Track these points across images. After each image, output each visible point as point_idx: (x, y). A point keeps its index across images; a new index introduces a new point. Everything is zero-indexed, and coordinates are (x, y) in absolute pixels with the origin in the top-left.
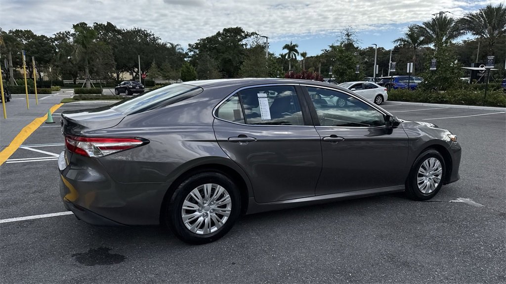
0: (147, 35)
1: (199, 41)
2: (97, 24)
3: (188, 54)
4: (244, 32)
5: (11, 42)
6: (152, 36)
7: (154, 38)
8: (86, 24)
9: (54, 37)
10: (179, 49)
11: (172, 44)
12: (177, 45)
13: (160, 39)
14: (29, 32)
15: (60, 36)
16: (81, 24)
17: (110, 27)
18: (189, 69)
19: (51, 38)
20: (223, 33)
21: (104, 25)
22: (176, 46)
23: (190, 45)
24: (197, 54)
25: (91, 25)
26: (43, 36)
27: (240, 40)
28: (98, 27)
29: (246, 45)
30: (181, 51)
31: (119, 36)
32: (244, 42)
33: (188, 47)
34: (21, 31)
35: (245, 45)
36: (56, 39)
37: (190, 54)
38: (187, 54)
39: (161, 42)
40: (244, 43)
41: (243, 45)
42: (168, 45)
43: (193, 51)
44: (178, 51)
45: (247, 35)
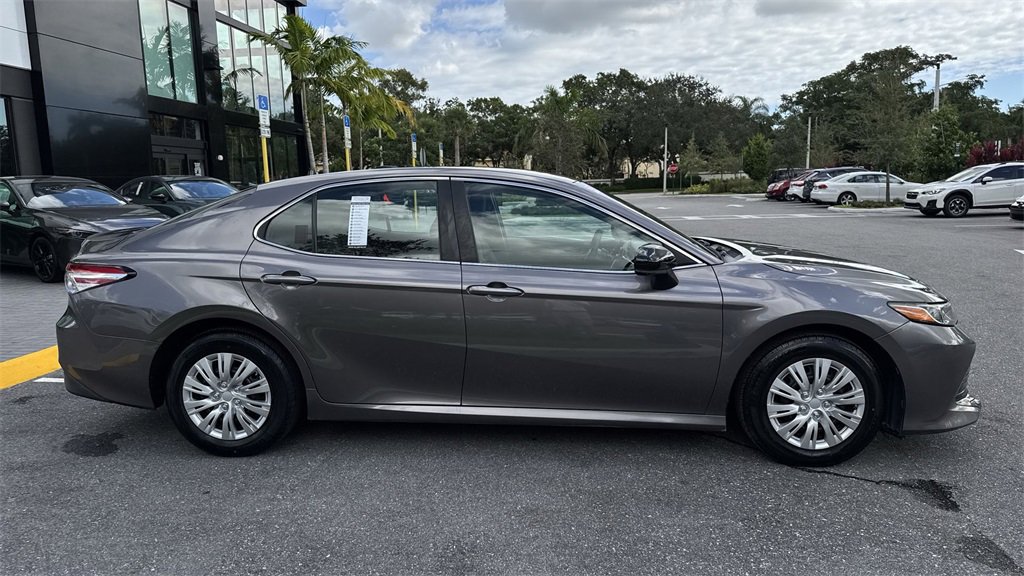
0: (693, 86)
1: (805, 88)
2: (602, 74)
3: (780, 117)
4: (916, 57)
5: (459, 119)
6: (704, 88)
7: (708, 90)
8: (584, 78)
9: (531, 105)
10: (758, 107)
11: (744, 100)
12: (755, 100)
13: (720, 91)
14: (496, 100)
15: (541, 103)
16: (577, 78)
17: (625, 79)
18: (762, 148)
19: (528, 109)
20: (862, 65)
21: (614, 76)
22: (752, 103)
23: (784, 98)
24: (800, 115)
25: (592, 78)
26: (516, 107)
27: (907, 75)
28: (605, 80)
29: (921, 84)
30: (762, 111)
31: (642, 94)
32: (915, 78)
33: (781, 102)
34: (486, 100)
35: (918, 85)
36: (535, 110)
37: (783, 115)
38: (777, 116)
39: (720, 97)
40: (913, 81)
41: (913, 85)
42: (737, 103)
43: (789, 109)
44: (757, 112)
45: (925, 63)
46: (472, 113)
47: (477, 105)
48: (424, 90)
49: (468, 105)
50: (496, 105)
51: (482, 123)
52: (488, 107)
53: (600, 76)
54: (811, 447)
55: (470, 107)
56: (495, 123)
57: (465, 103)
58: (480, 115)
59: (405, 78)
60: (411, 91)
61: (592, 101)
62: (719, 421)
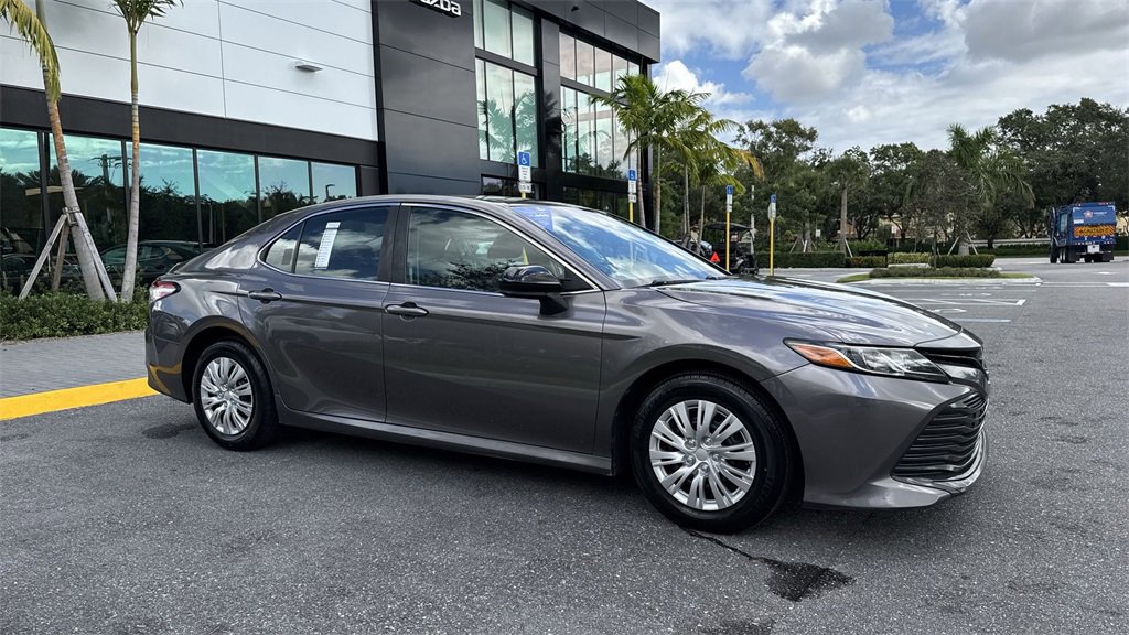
2: (1055, 107)
5: (848, 170)
8: (1029, 113)
16: (1018, 113)
17: (1089, 110)
21: (1073, 107)
28: (1059, 114)
34: (895, 146)
46: (876, 163)
47: (882, 153)
48: (812, 140)
49: (871, 154)
50: (909, 151)
51: (889, 173)
52: (896, 155)
53: (1052, 109)
54: (697, 506)
55: (874, 156)
56: (906, 172)
57: (868, 151)
58: (887, 164)
59: (791, 128)
60: (798, 142)
61: (1042, 141)
62: (604, 463)
